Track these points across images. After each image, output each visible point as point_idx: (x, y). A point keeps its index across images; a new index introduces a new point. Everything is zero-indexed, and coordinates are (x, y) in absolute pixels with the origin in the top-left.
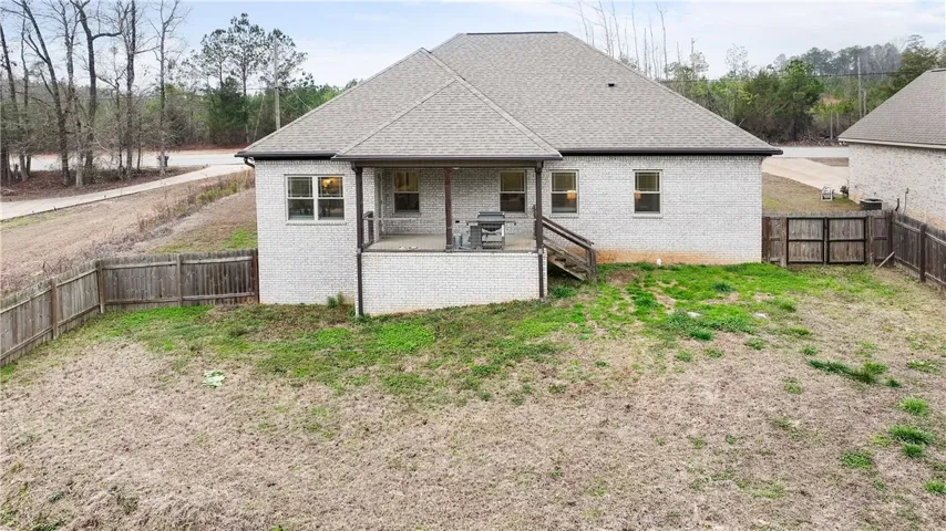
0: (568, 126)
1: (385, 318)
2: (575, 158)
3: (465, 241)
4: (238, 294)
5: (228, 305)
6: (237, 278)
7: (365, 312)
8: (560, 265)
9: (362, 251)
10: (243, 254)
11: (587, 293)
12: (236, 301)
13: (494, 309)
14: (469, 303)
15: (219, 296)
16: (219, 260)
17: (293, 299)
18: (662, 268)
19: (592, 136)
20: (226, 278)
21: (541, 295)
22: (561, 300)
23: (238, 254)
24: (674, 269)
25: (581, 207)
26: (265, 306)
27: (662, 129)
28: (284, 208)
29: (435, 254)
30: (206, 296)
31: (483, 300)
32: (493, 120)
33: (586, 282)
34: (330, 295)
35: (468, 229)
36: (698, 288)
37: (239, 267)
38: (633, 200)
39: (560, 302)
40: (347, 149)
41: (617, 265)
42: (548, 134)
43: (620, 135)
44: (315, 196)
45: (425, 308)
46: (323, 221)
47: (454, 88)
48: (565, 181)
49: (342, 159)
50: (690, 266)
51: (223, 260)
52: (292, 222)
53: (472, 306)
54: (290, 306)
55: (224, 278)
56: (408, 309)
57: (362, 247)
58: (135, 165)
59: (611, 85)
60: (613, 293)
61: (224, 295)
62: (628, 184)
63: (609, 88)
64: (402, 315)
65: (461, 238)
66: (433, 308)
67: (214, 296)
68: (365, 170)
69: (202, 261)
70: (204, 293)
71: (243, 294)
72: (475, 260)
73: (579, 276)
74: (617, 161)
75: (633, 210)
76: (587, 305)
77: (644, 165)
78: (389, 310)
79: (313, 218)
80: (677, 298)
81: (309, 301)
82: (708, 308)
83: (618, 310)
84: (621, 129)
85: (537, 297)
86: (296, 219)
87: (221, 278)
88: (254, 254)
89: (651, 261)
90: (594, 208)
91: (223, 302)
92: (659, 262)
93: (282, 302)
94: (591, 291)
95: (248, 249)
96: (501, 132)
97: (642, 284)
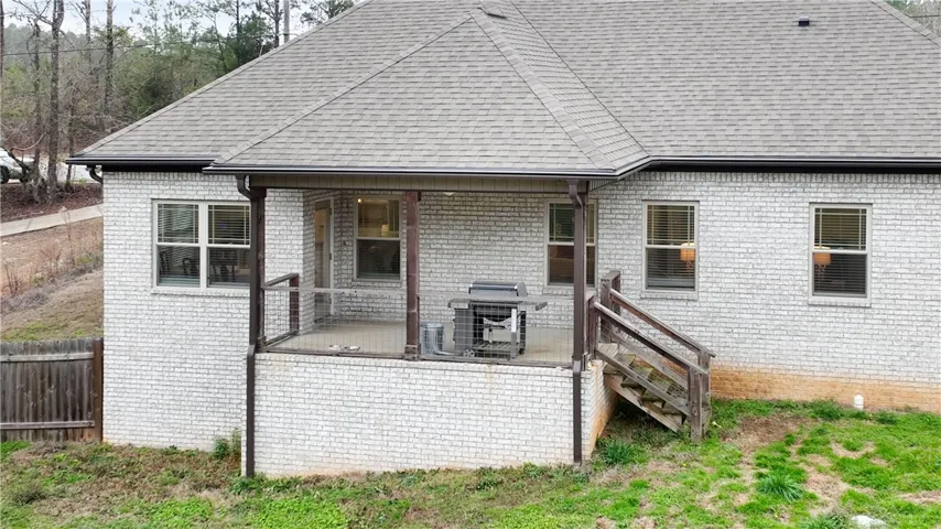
0: (690, 110)
1: (286, 486)
2: (693, 176)
3: (448, 337)
4: (70, 423)
5: (53, 443)
6: (69, 393)
7: (257, 470)
8: (632, 397)
9: (257, 350)
10: (81, 347)
11: (671, 458)
12: (66, 437)
13: (487, 481)
14: (443, 465)
15: (40, 424)
16: (40, 357)
17: (157, 437)
18: (859, 416)
19: (731, 130)
20: (52, 391)
21: (578, 456)
22: (613, 471)
23: (73, 348)
24: (882, 421)
25: (701, 277)
26: (109, 449)
27: (879, 116)
28: (148, 263)
29: (383, 362)
30: (18, 424)
31: (469, 458)
32: (512, 98)
33: (678, 436)
34: (221, 433)
35: (451, 314)
36: (911, 465)
37: (73, 372)
38: (810, 268)
39: (607, 475)
40: (234, 151)
41: (769, 404)
42: (645, 127)
43: (789, 128)
44: (203, 242)
45: (364, 469)
46: (215, 290)
47: (463, 33)
48: (672, 223)
49: (223, 171)
50: (923, 416)
51: (48, 356)
52: (163, 289)
53: (448, 471)
54: (153, 450)
55: (48, 391)
56: (331, 470)
57: (258, 342)
58: (62, 178)
59: (804, 23)
60: (726, 462)
61: (47, 424)
62: (800, 233)
63: (798, 30)
64: (318, 479)
65: (440, 333)
66: (378, 470)
67: (30, 424)
68: (270, 193)
69: (13, 358)
70: (14, 418)
71: (78, 423)
72: (456, 377)
73: (667, 422)
74: (777, 183)
75: (809, 286)
76: (660, 484)
77: (833, 192)
78: (301, 470)
79: (198, 283)
80: (854, 482)
81: (185, 443)
82: (909, 509)
83: (714, 501)
84: (794, 117)
85: (568, 460)
86: (174, 283)
87: (43, 391)
88: (98, 348)
89: (842, 399)
90: (729, 282)
91: (45, 437)
92: (859, 402)
93: (139, 444)
94: (681, 456)
95: (88, 338)
96: (518, 121)
97: (793, 449)
